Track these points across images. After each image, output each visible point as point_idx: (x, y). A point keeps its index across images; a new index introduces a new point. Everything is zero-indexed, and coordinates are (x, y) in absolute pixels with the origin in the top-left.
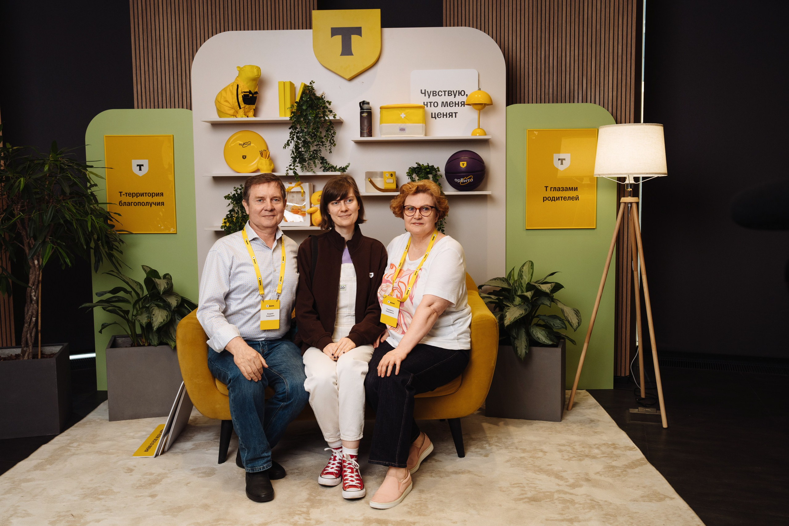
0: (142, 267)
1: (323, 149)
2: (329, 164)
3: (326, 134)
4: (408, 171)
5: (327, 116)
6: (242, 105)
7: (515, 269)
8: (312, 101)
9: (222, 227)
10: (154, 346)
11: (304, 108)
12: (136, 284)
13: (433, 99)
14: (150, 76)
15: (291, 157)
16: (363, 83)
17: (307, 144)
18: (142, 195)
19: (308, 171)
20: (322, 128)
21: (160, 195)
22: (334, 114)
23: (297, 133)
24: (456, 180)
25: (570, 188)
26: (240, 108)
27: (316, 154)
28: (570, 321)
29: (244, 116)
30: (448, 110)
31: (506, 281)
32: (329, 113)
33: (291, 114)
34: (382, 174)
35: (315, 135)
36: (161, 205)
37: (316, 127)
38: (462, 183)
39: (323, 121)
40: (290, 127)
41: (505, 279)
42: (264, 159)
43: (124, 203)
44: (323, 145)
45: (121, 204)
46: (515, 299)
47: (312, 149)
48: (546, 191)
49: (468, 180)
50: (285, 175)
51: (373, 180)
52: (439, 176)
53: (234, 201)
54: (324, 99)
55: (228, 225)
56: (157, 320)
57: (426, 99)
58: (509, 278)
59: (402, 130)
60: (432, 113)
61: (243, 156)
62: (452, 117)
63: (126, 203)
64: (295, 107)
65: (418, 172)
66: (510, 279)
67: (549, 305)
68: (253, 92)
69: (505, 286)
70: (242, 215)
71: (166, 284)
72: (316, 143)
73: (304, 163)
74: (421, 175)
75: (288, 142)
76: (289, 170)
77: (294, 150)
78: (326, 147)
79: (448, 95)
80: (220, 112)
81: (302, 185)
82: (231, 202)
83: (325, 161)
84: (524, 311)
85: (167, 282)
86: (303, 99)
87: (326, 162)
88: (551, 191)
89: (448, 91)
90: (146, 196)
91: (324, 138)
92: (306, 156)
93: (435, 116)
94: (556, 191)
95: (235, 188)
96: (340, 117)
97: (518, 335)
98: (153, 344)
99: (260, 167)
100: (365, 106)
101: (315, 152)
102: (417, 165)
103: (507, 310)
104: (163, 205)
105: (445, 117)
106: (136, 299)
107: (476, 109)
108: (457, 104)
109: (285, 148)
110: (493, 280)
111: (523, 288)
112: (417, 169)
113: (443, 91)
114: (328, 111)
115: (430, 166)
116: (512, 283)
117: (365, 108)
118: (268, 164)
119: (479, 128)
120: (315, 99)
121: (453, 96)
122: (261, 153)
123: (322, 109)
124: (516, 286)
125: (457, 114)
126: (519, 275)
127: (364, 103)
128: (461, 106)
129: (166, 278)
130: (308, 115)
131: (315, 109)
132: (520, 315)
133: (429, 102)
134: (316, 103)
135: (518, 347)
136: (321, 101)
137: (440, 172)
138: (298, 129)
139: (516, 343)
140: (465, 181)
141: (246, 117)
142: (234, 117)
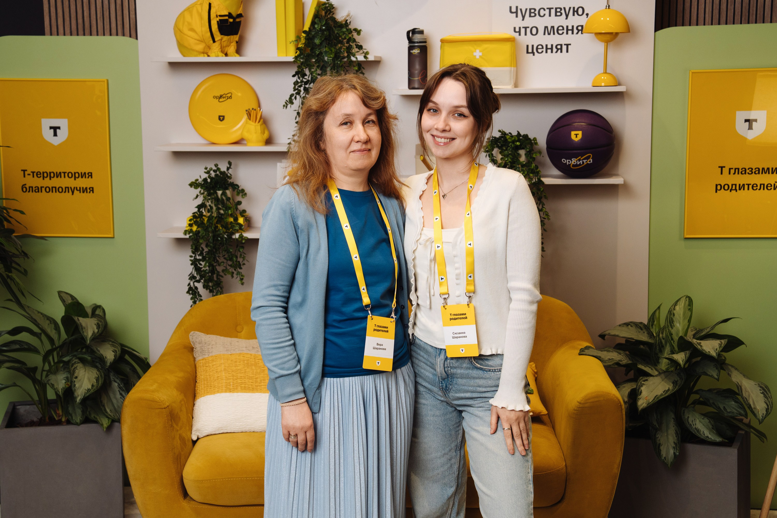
0: (59, 294)
5: (354, 56)
6: (218, 36)
7: (661, 308)
8: (329, 29)
9: (185, 232)
10: (76, 424)
11: (317, 41)
12: (48, 322)
13: (529, 22)
18: (58, 175)
21: (87, 176)
22: (365, 51)
23: (306, 83)
24: (564, 161)
25: (763, 169)
26: (214, 41)
28: (752, 406)
29: (220, 54)
30: (554, 40)
31: (645, 328)
32: (357, 50)
33: (296, 53)
36: (90, 192)
38: (574, 166)
39: (347, 64)
40: (294, 73)
41: (645, 324)
42: (253, 124)
43: (30, 187)
45: (24, 189)
46: (660, 361)
48: (722, 173)
49: (585, 161)
50: (286, 150)
52: (535, 152)
53: (205, 190)
54: (350, 27)
55: (195, 228)
56: (81, 386)
57: (518, 22)
58: (650, 324)
60: (528, 46)
61: (220, 116)
62: (561, 52)
63: (32, 187)
64: (302, 39)
65: (502, 146)
66: (652, 325)
67: (716, 377)
68: (234, 14)
69: (644, 337)
70: (219, 213)
71: (95, 327)
74: (506, 152)
75: (290, 98)
79: (556, 15)
80: (182, 47)
82: (200, 192)
84: (672, 385)
85: (96, 323)
86: (316, 26)
88: (730, 173)
89: (556, 9)
90: (65, 177)
93: (532, 51)
94: (738, 173)
95: (206, 168)
96: (375, 56)
99: (246, 135)
100: (417, 37)
102: (500, 133)
103: (643, 382)
104: (93, 192)
105: (549, 51)
106: (48, 347)
107: (602, 41)
108: (570, 30)
109: (286, 107)
110: (623, 325)
111: (674, 342)
112: (500, 140)
113: (547, 8)
114: (355, 47)
115: (522, 134)
116: (657, 331)
117: (416, 40)
118: (260, 131)
119: (605, 72)
120: (335, 27)
121: (564, 16)
122: (249, 112)
123: (345, 43)
124: (662, 338)
125: (569, 46)
126: (667, 321)
127: (414, 31)
128: (577, 33)
129: (99, 315)
130: (324, 54)
131: (335, 43)
132: (664, 392)
133: (523, 27)
134: (337, 33)
135: (661, 444)
136: (344, 30)
137: (538, 145)
138: (306, 75)
139: (658, 437)
140: (579, 162)
141: (224, 55)
142: (204, 56)
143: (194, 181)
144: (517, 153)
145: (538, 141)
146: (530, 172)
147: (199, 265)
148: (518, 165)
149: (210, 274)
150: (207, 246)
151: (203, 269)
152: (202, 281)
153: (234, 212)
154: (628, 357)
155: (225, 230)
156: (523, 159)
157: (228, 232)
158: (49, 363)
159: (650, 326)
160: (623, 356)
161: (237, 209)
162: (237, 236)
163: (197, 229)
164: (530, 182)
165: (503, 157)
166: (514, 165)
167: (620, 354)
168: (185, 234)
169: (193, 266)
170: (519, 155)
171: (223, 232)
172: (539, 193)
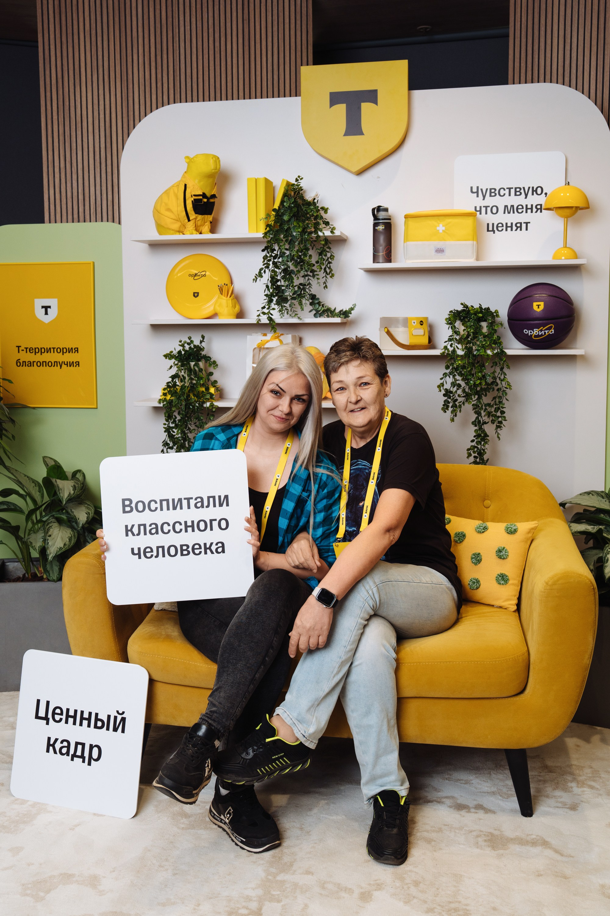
0: (44, 459)
1: (314, 282)
2: (323, 305)
3: (319, 259)
4: (447, 317)
5: (321, 231)
6: (192, 215)
8: (298, 207)
9: (160, 401)
10: (53, 581)
11: (286, 218)
12: (33, 484)
13: (490, 201)
14: (67, 175)
15: (265, 295)
16: (379, 177)
17: (290, 274)
18: (49, 350)
19: (291, 316)
20: (313, 249)
21: (74, 351)
22: (332, 227)
23: (275, 258)
24: (526, 331)
26: (189, 220)
27: (304, 289)
29: (195, 232)
30: (514, 218)
31: (606, 497)
32: (324, 226)
33: (266, 229)
34: (406, 322)
35: (302, 261)
36: (76, 366)
37: (302, 248)
38: (535, 336)
39: (314, 239)
40: (264, 248)
42: (225, 298)
43: (23, 362)
44: (314, 276)
45: (18, 365)
47: (296, 282)
49: (546, 331)
50: (256, 322)
51: (392, 330)
52: (496, 325)
53: (179, 361)
54: (317, 205)
55: (168, 397)
56: (54, 545)
57: (479, 202)
59: (440, 251)
60: (488, 224)
61: (194, 293)
62: (521, 230)
63: (25, 362)
64: (272, 216)
65: (464, 318)
68: (208, 195)
69: (605, 504)
70: (191, 383)
71: (71, 489)
72: (302, 273)
73: (284, 304)
74: (468, 324)
75: (260, 272)
76: (261, 315)
77: (270, 285)
78: (318, 279)
79: (516, 195)
80: (159, 227)
81: (282, 338)
82: (174, 363)
83: (316, 302)
85: (74, 485)
86: (285, 204)
87: (319, 303)
89: (516, 188)
90: (54, 352)
91: (316, 265)
92: (288, 294)
93: (492, 229)
95: (180, 341)
96: (341, 232)
98: (51, 579)
99: (218, 310)
100: (382, 215)
101: (302, 287)
102: (463, 306)
103: (609, 550)
104: (79, 366)
105: (509, 229)
106: (32, 506)
107: (562, 216)
108: (529, 209)
109: (256, 281)
110: (584, 494)
112: (462, 313)
113: (507, 188)
114: (322, 223)
115: (483, 308)
117: (381, 217)
118: (231, 305)
119: (565, 246)
120: (303, 204)
121: (523, 195)
122: (221, 288)
123: (313, 219)
125: (528, 224)
127: (379, 209)
128: (536, 212)
129: (77, 478)
130: (292, 230)
131: (302, 219)
133: (484, 207)
134: (305, 210)
136: (313, 207)
137: (500, 317)
138: (275, 250)
140: (541, 332)
141: (198, 233)
142: (180, 234)
143: (169, 353)
144: (479, 325)
146: (493, 342)
147: (172, 432)
148: (481, 335)
149: (182, 441)
150: (179, 414)
151: (176, 436)
152: (175, 447)
153: (205, 382)
155: (197, 399)
156: (485, 330)
157: (200, 401)
158: (33, 523)
161: (209, 380)
162: (208, 404)
163: (171, 397)
164: (493, 352)
165: (466, 328)
166: (477, 335)
168: (160, 403)
169: (166, 433)
171: (195, 401)
172: (501, 363)
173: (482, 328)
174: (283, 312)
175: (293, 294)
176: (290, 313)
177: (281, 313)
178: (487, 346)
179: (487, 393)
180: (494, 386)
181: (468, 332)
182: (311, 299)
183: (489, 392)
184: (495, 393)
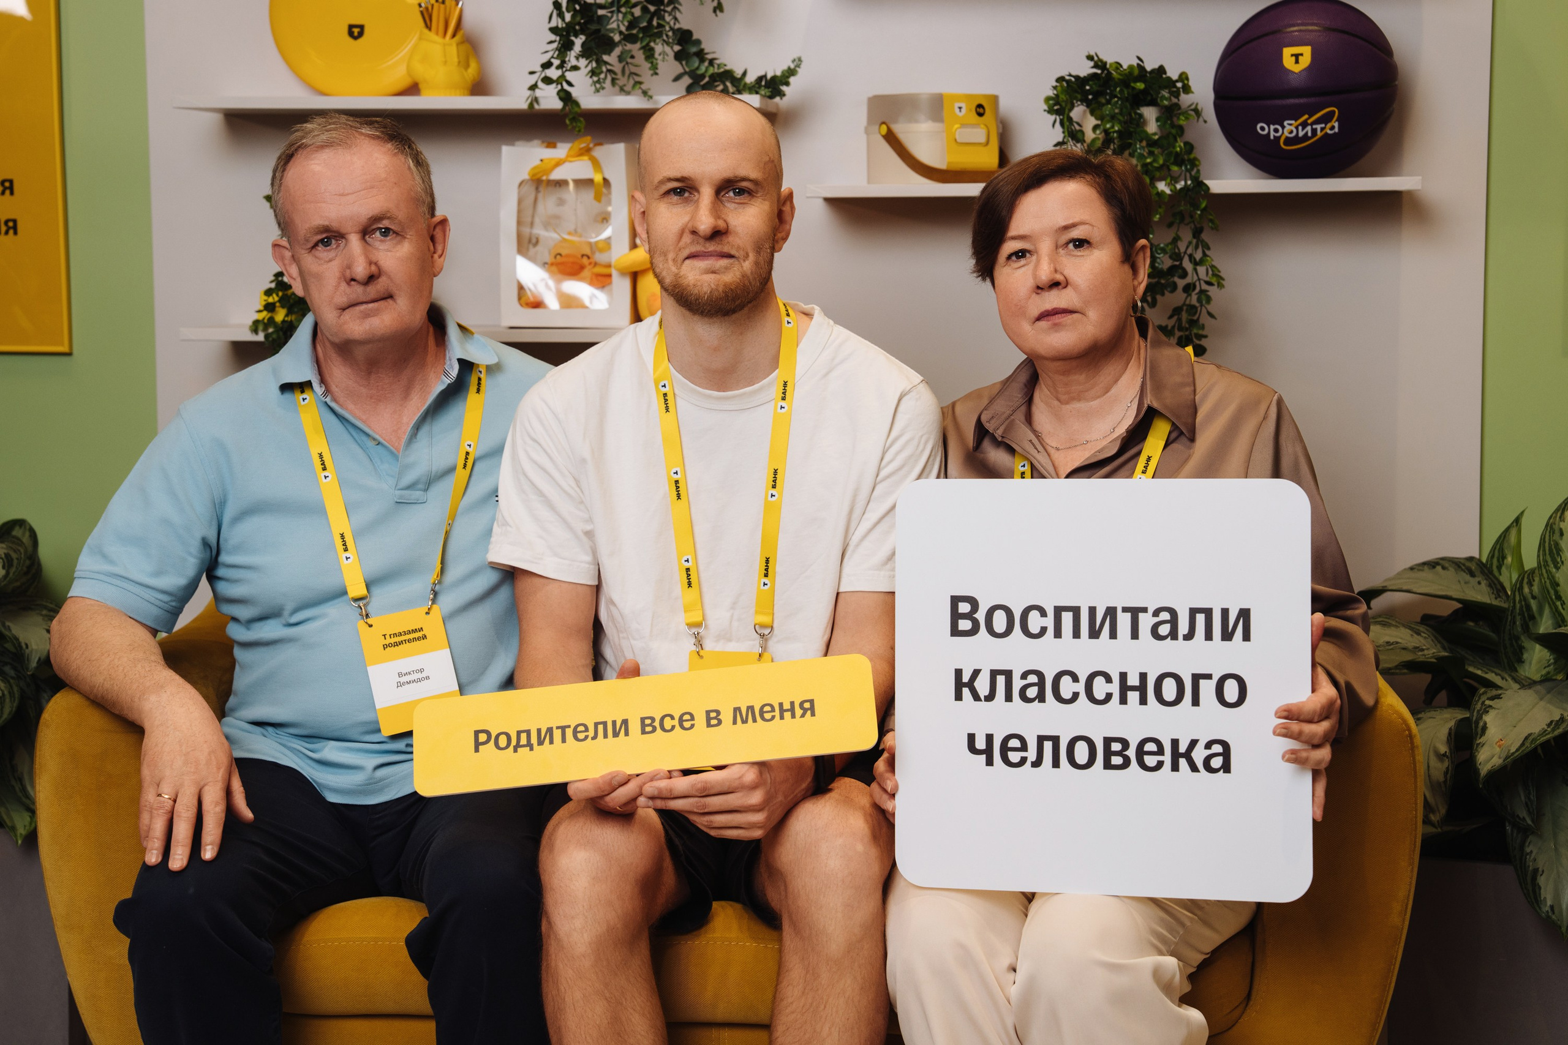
2: (711, 62)
4: (1051, 93)
7: (1524, 521)
9: (255, 327)
15: (552, 30)
19: (623, 90)
24: (1263, 129)
27: (659, 14)
31: (1483, 573)
34: (937, 106)
38: (1288, 141)
41: (1479, 562)
42: (438, 39)
46: (1525, 656)
49: (1318, 127)
50: (523, 105)
51: (900, 129)
52: (1183, 113)
58: (1495, 561)
61: (351, 27)
65: (1097, 95)
66: (1499, 568)
69: (1479, 593)
73: (605, 58)
74: (1107, 110)
76: (540, 84)
81: (600, 152)
83: (694, 50)
85: (7, 555)
87: (701, 55)
92: (614, 26)
97: (1538, 816)
99: (422, 72)
102: (1092, 64)
103: (1488, 702)
104: (15, 233)
110: (1421, 568)
111: (1563, 604)
112: (1091, 83)
115: (1149, 68)
116: (1514, 581)
118: (456, 60)
122: (427, 8)
124: (1529, 596)
126: (1544, 550)
129: (14, 537)
132: (1549, 725)
135: (1540, 870)
137: (1193, 93)
139: (1531, 852)
140: (1303, 130)
144: (1136, 113)
145: (1191, 83)
146: (1172, 160)
148: (1141, 141)
154: (1439, 642)
156: (1152, 127)
159: (1494, 567)
160: (1425, 638)
163: (287, 315)
164: (1173, 187)
165: (1099, 122)
166: (1130, 141)
167: (1418, 633)
168: (256, 332)
170: (1140, 121)
172: (1195, 219)
173: (1145, 123)
174: (602, 76)
175: (628, 28)
176: (620, 83)
177: (595, 79)
178: (1158, 169)
179: (1159, 297)
180: (1176, 279)
181: (1106, 132)
182: (679, 44)
183: (1163, 294)
184: (1178, 298)
